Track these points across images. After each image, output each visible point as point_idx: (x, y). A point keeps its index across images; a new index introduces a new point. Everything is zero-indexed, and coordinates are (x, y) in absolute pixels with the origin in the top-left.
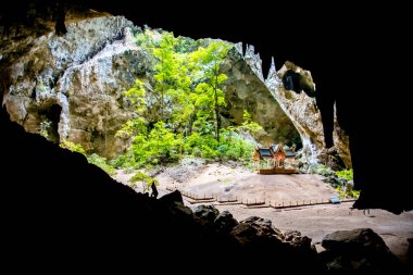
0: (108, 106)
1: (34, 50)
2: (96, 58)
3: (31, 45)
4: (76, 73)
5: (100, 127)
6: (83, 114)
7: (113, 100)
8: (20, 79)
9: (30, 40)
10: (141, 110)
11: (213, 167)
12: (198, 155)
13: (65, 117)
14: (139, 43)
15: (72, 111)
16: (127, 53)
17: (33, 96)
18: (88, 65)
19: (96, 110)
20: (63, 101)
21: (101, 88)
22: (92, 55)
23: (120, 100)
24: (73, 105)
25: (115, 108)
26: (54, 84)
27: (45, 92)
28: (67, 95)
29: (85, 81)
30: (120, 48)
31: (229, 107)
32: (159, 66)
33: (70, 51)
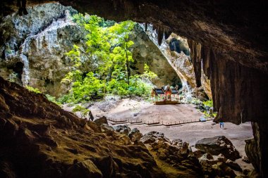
0: (55, 63)
5: (51, 76)
6: (39, 69)
7: (59, 59)
10: (77, 65)
11: (126, 101)
12: (116, 94)
14: (75, 21)
15: (31, 67)
16: (67, 28)
17: (3, 56)
18: (41, 35)
19: (47, 65)
21: (51, 50)
22: (43, 28)
23: (63, 58)
24: (31, 62)
25: (60, 64)
26: (18, 48)
27: (12, 54)
28: (27, 55)
29: (39, 46)
30: (62, 24)
31: (135, 62)
32: (89, 36)
33: (28, 25)
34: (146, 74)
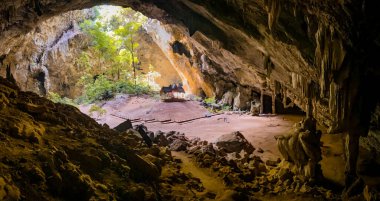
0: (69, 70)
1: (25, 43)
2: (59, 42)
3: (24, 40)
4: (49, 53)
5: (66, 82)
6: (57, 76)
7: (72, 66)
8: (21, 61)
9: (22, 37)
10: (88, 70)
11: (134, 99)
12: (125, 93)
13: (47, 78)
14: (81, 29)
15: (51, 75)
16: (76, 37)
17: (29, 69)
18: (55, 47)
19: (63, 73)
20: (45, 69)
21: (64, 59)
22: (56, 42)
23: (75, 65)
24: (50, 71)
25: (73, 70)
26: (39, 61)
27: (35, 66)
28: (46, 66)
29: (55, 57)
30: (71, 34)
31: (140, 64)
32: (95, 41)
33: (45, 40)
34: (150, 74)
